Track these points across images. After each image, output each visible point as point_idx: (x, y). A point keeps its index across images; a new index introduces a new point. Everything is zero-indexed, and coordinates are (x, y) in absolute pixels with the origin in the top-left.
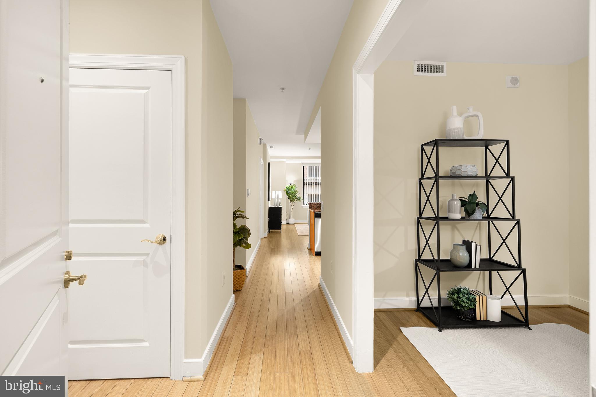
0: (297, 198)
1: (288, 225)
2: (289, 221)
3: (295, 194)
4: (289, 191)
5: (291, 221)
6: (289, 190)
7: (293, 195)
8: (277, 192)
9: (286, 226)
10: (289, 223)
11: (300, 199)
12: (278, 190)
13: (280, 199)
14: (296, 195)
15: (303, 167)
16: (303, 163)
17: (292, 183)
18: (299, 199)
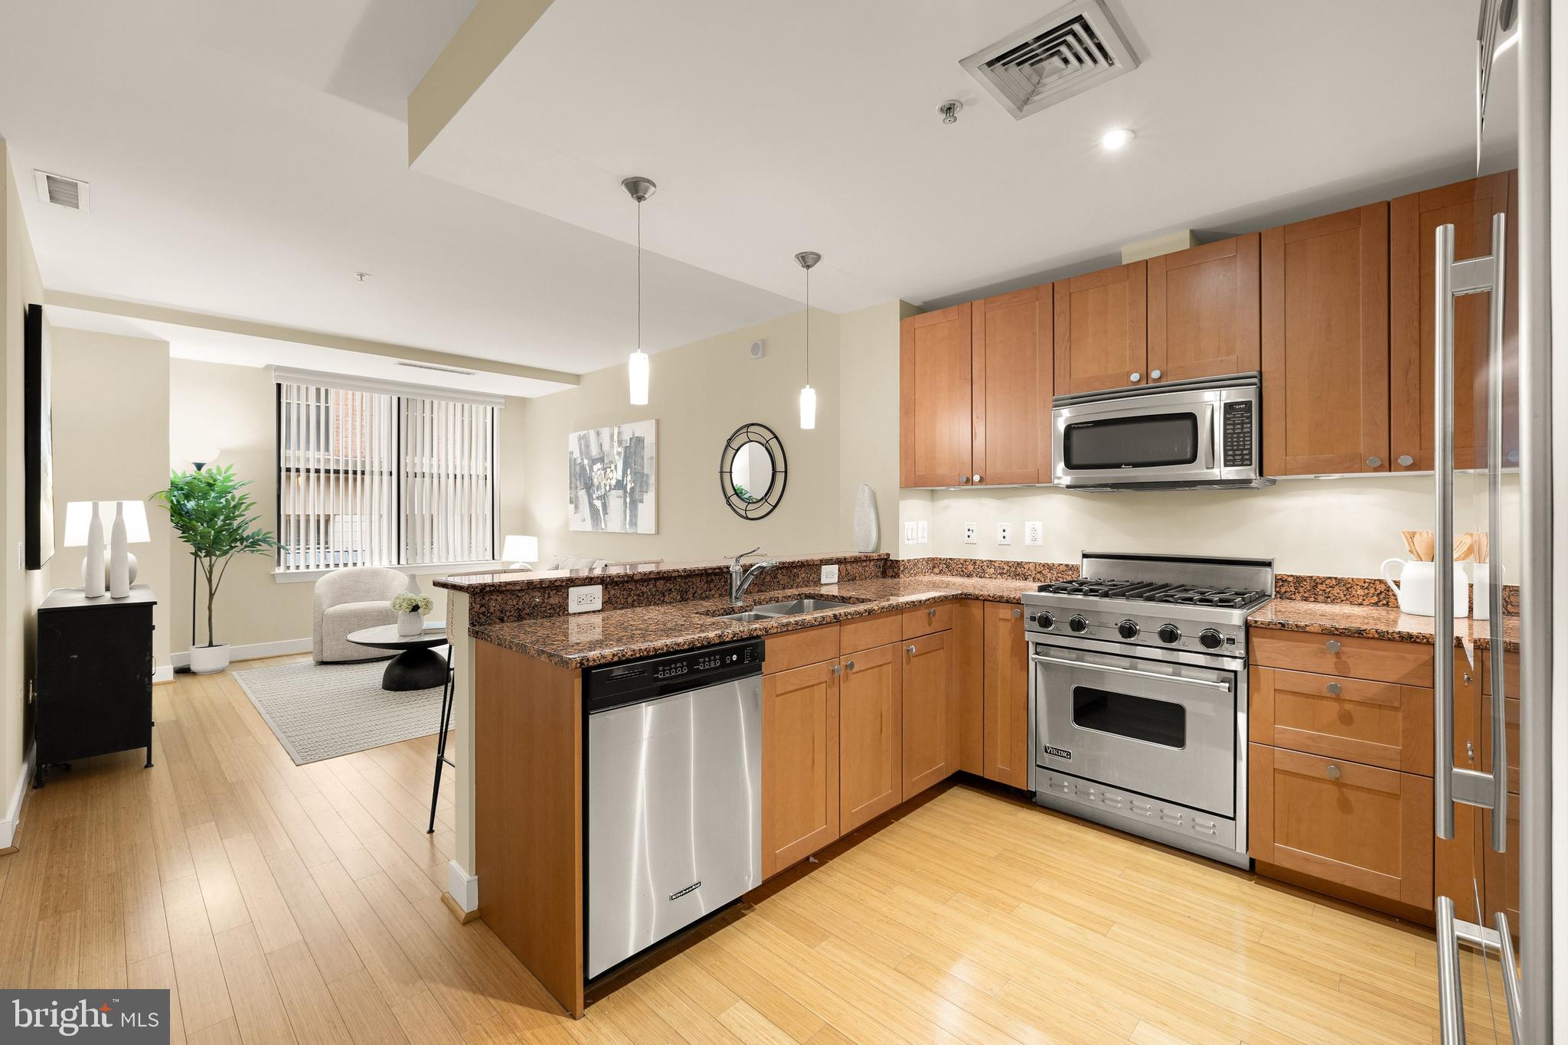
0: (242, 540)
1: (187, 680)
2: (189, 655)
3: (234, 518)
4: (191, 505)
5: (202, 659)
6: (187, 497)
7: (220, 523)
8: (107, 509)
9: (170, 687)
10: (193, 668)
11: (264, 541)
12: (120, 495)
13: (137, 548)
14: (235, 524)
15: (279, 386)
16: (278, 369)
17: (210, 458)
18: (254, 544)
